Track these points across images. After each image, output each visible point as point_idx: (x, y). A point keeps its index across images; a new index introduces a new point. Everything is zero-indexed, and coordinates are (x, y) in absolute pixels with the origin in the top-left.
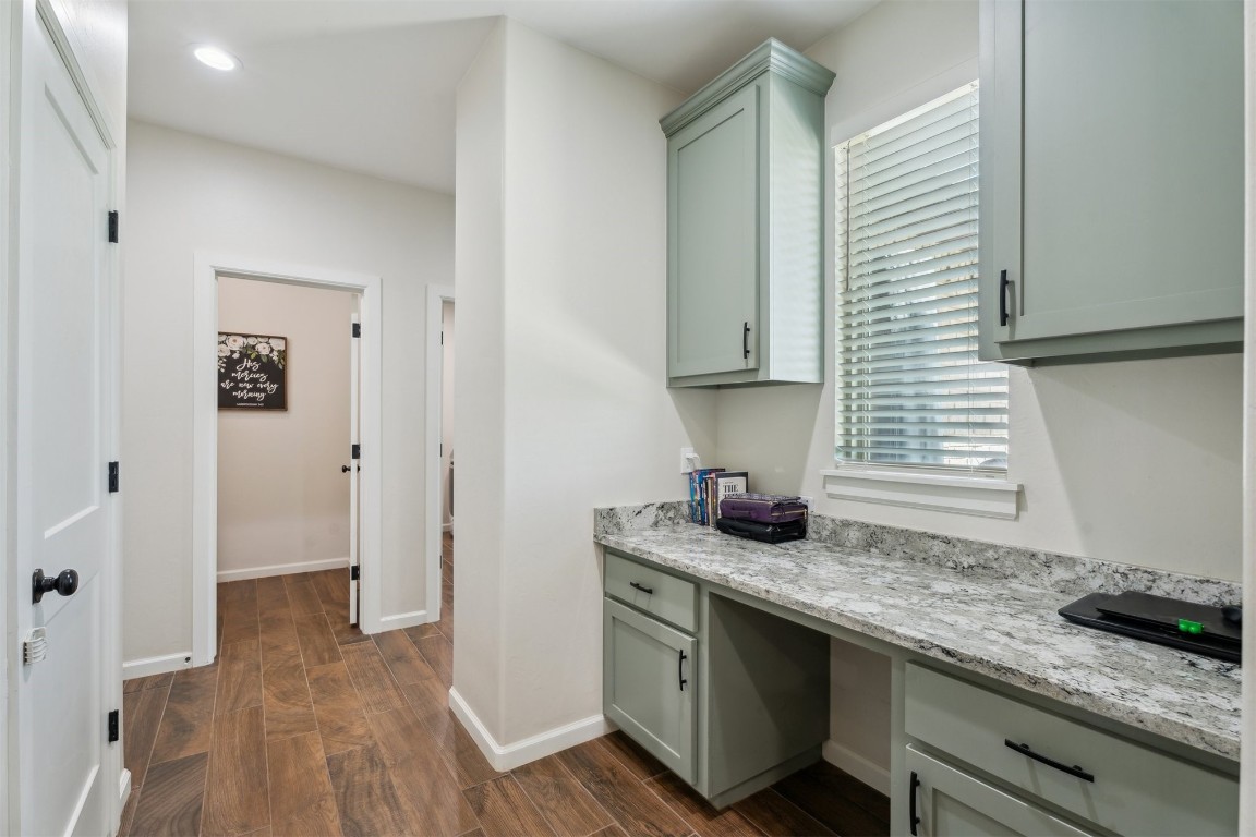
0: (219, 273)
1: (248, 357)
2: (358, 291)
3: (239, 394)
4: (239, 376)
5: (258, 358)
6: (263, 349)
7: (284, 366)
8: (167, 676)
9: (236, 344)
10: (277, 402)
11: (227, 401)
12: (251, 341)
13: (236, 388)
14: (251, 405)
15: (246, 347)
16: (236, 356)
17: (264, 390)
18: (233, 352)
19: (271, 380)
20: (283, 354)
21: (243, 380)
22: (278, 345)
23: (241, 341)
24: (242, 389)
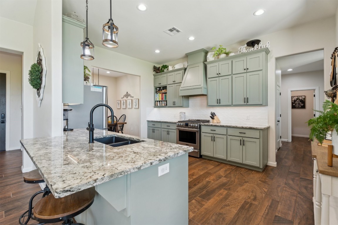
0: (291, 91)
1: (298, 100)
2: (314, 90)
3: (296, 106)
4: (296, 103)
5: (300, 100)
6: (301, 98)
7: (305, 101)
8: (285, 142)
9: (296, 98)
10: (304, 107)
11: (293, 107)
12: (298, 97)
13: (296, 105)
14: (298, 108)
15: (298, 98)
16: (296, 100)
17: (301, 105)
18: (295, 99)
19: (302, 103)
20: (305, 99)
21: (297, 104)
22: (304, 97)
23: (296, 97)
24: (297, 105)
